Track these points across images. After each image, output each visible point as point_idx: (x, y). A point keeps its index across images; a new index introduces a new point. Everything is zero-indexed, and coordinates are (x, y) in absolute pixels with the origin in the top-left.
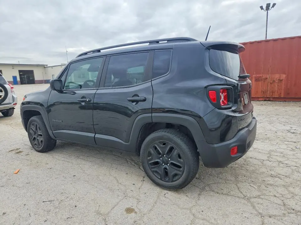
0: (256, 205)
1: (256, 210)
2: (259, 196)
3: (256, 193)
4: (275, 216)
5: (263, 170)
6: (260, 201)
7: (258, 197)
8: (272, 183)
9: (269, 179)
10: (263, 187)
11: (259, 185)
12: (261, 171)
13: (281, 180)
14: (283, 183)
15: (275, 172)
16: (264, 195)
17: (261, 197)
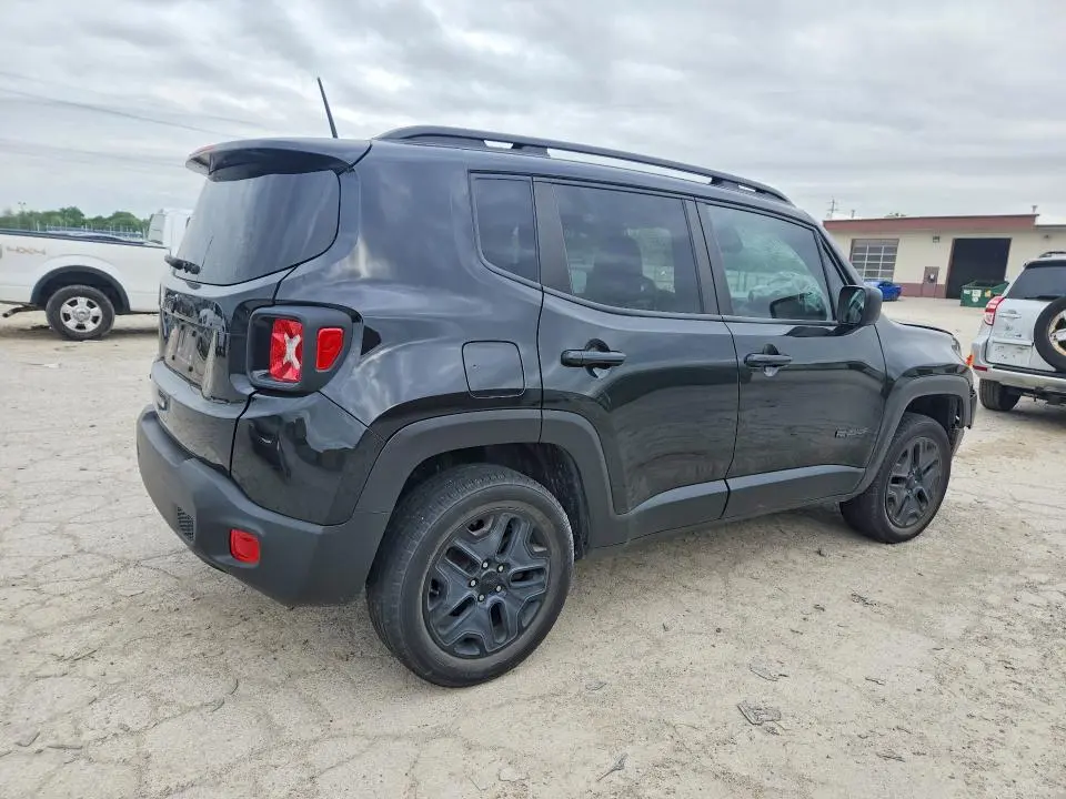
0: (101, 560)
1: (98, 554)
2: (105, 580)
3: (114, 582)
4: (54, 561)
5: (130, 664)
6: (98, 572)
7: (105, 578)
8: (80, 629)
9: (95, 635)
10: (106, 604)
11: (117, 605)
12: (136, 654)
13: (52, 650)
14: (45, 641)
15: (85, 677)
16: (91, 588)
17: (100, 579)
